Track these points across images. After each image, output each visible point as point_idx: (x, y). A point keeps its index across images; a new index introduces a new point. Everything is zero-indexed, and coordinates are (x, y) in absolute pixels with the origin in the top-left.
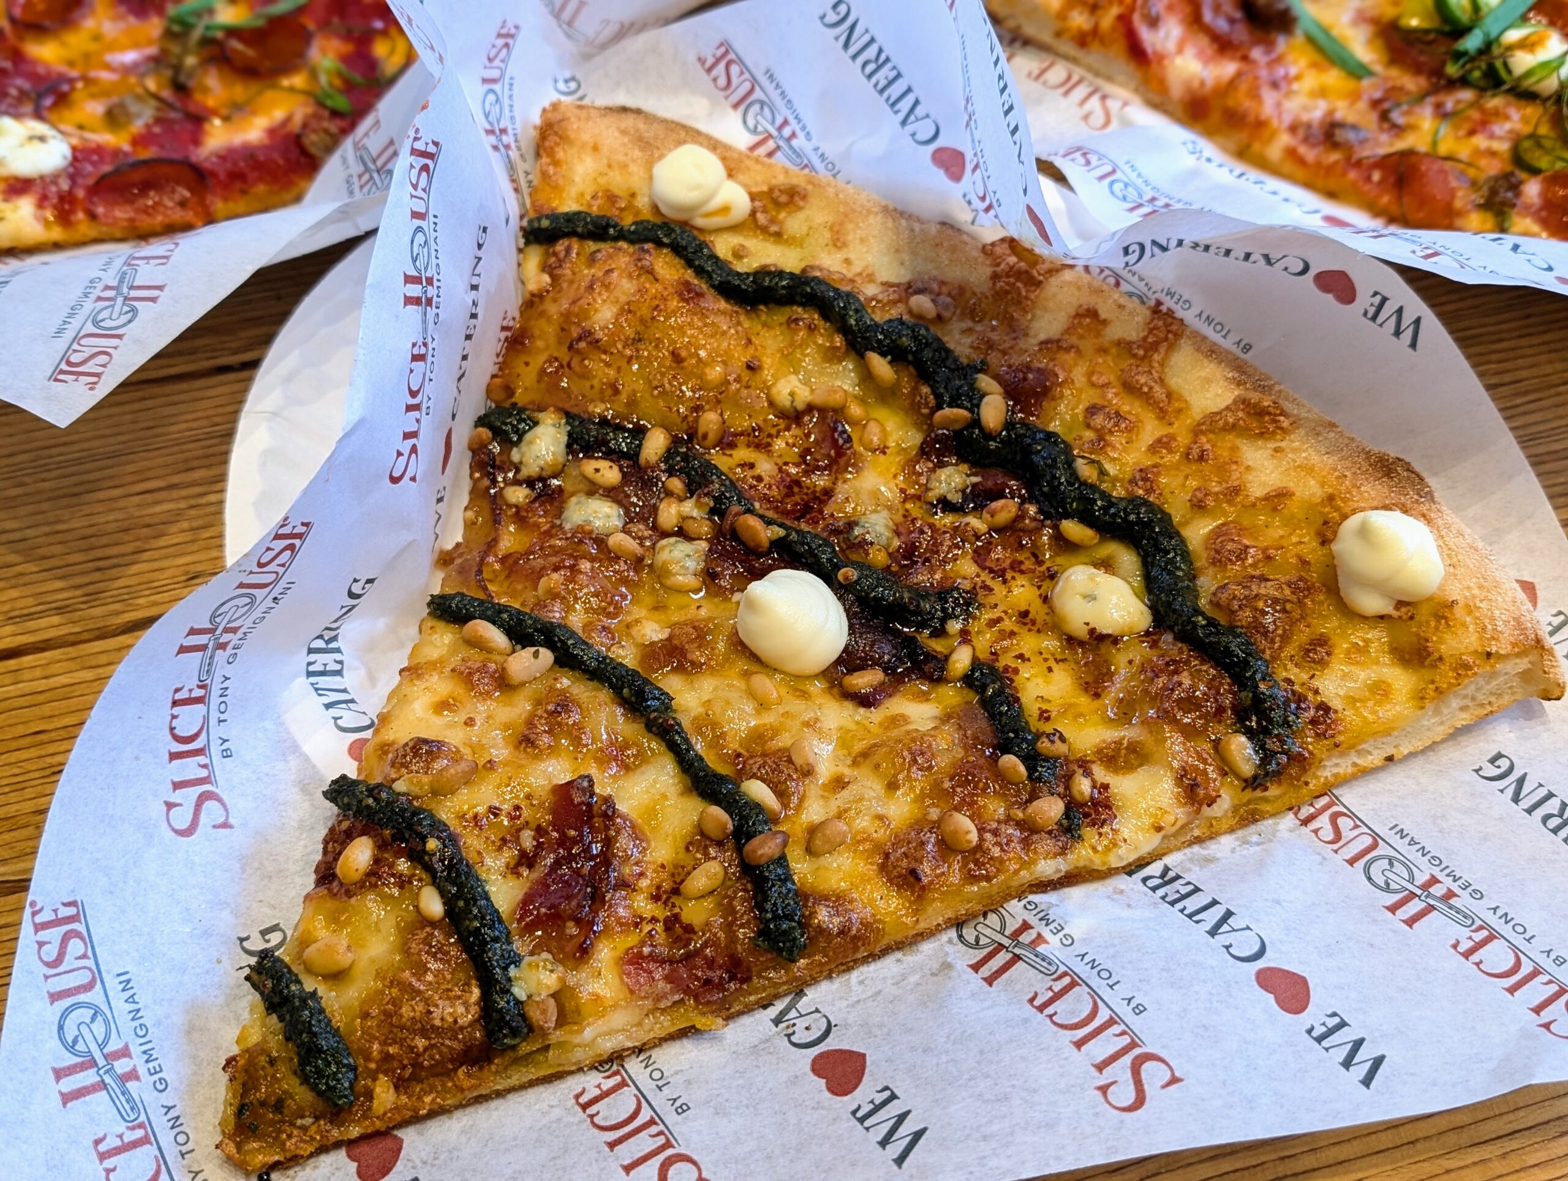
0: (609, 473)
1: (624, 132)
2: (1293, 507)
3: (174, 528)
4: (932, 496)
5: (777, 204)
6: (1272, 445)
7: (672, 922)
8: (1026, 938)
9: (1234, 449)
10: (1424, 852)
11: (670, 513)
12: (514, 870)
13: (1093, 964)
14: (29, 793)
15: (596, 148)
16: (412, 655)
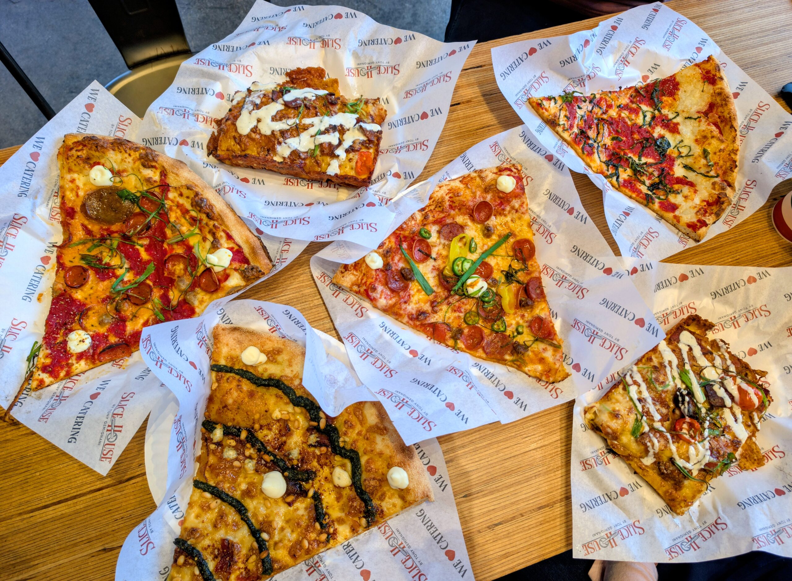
0: (233, 443)
1: (234, 339)
2: (384, 456)
3: (133, 451)
4: (309, 443)
5: (274, 354)
6: (382, 437)
7: (246, 568)
8: (317, 565)
9: (374, 437)
10: (401, 535)
11: (247, 453)
12: (214, 559)
13: (329, 572)
14: (110, 526)
15: (227, 345)
16: (191, 498)
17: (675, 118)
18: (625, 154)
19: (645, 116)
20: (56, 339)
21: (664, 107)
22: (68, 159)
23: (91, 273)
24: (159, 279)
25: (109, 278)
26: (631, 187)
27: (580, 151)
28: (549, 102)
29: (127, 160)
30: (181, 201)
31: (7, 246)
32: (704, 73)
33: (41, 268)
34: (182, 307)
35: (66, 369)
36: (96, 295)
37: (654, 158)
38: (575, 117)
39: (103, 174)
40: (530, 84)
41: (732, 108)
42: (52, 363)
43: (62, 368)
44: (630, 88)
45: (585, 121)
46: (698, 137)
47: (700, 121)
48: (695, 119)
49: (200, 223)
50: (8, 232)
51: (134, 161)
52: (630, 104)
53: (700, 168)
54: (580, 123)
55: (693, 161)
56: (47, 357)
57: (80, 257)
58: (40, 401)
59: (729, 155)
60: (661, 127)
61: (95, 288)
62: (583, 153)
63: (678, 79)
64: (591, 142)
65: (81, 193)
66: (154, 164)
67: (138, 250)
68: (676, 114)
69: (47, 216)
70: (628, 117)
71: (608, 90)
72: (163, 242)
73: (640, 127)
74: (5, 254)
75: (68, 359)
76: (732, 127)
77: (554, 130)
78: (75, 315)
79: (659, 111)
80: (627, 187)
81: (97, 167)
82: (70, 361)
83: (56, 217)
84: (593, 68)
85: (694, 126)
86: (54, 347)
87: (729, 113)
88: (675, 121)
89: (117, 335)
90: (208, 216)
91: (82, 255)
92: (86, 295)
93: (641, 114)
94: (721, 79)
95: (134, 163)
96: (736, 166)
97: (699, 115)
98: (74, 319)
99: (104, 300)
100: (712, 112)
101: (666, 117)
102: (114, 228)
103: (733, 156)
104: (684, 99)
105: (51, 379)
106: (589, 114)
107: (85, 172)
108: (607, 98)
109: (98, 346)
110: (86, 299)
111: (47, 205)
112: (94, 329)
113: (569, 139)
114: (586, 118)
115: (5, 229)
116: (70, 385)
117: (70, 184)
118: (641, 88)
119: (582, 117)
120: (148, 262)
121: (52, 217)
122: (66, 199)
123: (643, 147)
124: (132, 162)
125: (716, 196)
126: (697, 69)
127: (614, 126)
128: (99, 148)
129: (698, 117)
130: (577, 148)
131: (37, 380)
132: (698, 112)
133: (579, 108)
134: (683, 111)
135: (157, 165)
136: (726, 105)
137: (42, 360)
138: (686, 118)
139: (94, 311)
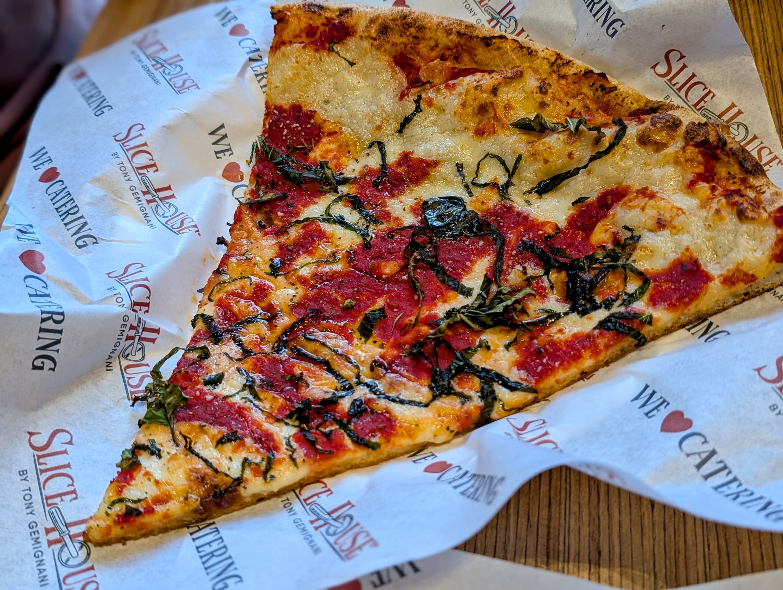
17: (384, 156)
18: (432, 321)
19: (341, 221)
21: (339, 166)
26: (554, 357)
27: (361, 454)
28: (139, 476)
32: (307, 41)
37: (480, 253)
38: (240, 411)
40: (38, 506)
41: (436, 20)
44: (238, 217)
45: (269, 385)
46: (472, 124)
47: (430, 103)
48: (418, 109)
52: (283, 239)
53: (570, 155)
54: (267, 405)
55: (539, 165)
59: (564, 77)
60: (392, 196)
62: (374, 447)
63: (285, 101)
64: (345, 404)
68: (375, 149)
70: (319, 264)
71: (209, 274)
73: (367, 246)
76: (487, 41)
77: (244, 506)
79: (345, 181)
80: (548, 370)
84: (120, 279)
85: (434, 123)
87: (448, 32)
88: (392, 158)
93: (327, 227)
94: (346, 11)
96: (603, 75)
97: (412, 97)
100: (418, 69)
101: (369, 172)
103: (570, 71)
104: (345, 113)
106: (250, 361)
108: (231, 287)
113: (303, 471)
114: (258, 377)
118: (254, 193)
119: (250, 387)
123: (432, 266)
125: (691, 151)
126: (286, 49)
127: (329, 311)
129: (418, 102)
130: (347, 457)
132: (402, 96)
133: (217, 381)
134: (379, 128)
136: (421, 28)
138: (400, 131)
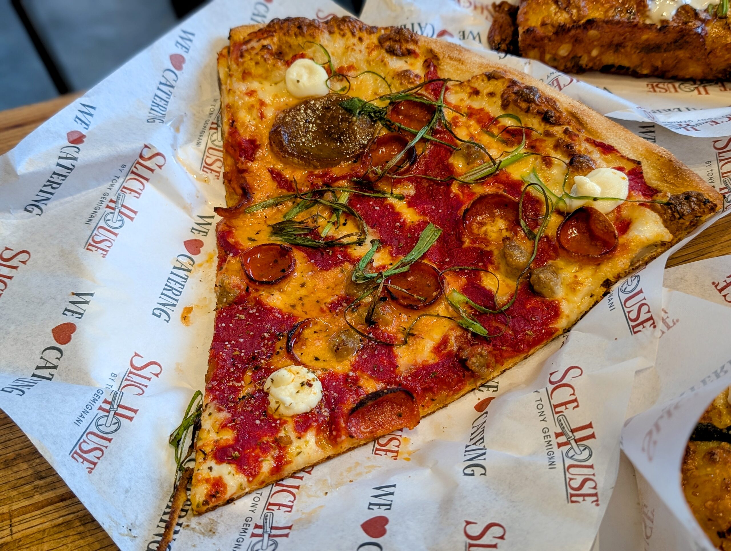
20: (236, 390)
22: (242, 56)
23: (298, 256)
24: (451, 256)
25: (337, 264)
29: (357, 48)
30: (477, 104)
31: (123, 210)
33: (185, 260)
34: (524, 306)
35: (275, 453)
36: (314, 298)
39: (311, 71)
42: (237, 440)
43: (265, 449)
49: (528, 136)
50: (125, 185)
51: (370, 50)
56: (223, 426)
57: (270, 229)
58: (215, 540)
61: (310, 285)
65: (270, 113)
66: (411, 47)
67: (392, 207)
69: (197, 165)
72: (448, 185)
74: (119, 224)
75: (276, 430)
78: (274, 337)
81: (300, 62)
82: (282, 434)
83: (214, 167)
86: (235, 407)
89: (378, 377)
90: (546, 118)
91: (273, 227)
92: (292, 300)
95: (369, 53)
98: (272, 347)
99: (333, 307)
102: (336, 171)
105: (241, 479)
107: (277, 74)
109: (340, 401)
110: (293, 306)
111: (199, 143)
112: (320, 365)
115: (121, 180)
116: (284, 498)
117: (247, 99)
120: (422, 226)
121: (207, 167)
122: (238, 125)
124: (365, 52)
128: (305, 29)
131: (207, 481)
135: (417, 50)
137: (213, 436)
139: (316, 328)
